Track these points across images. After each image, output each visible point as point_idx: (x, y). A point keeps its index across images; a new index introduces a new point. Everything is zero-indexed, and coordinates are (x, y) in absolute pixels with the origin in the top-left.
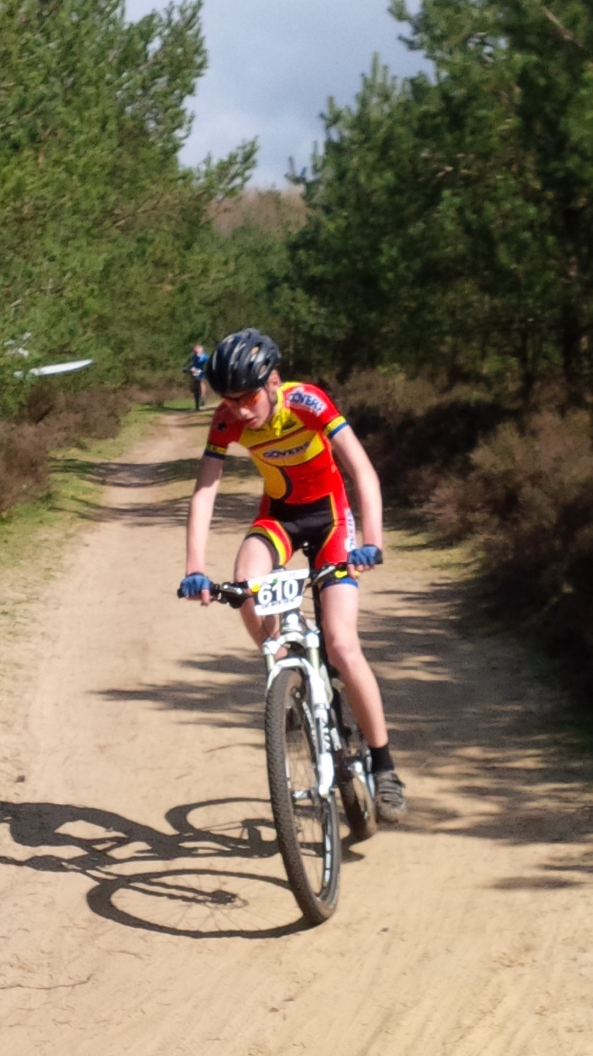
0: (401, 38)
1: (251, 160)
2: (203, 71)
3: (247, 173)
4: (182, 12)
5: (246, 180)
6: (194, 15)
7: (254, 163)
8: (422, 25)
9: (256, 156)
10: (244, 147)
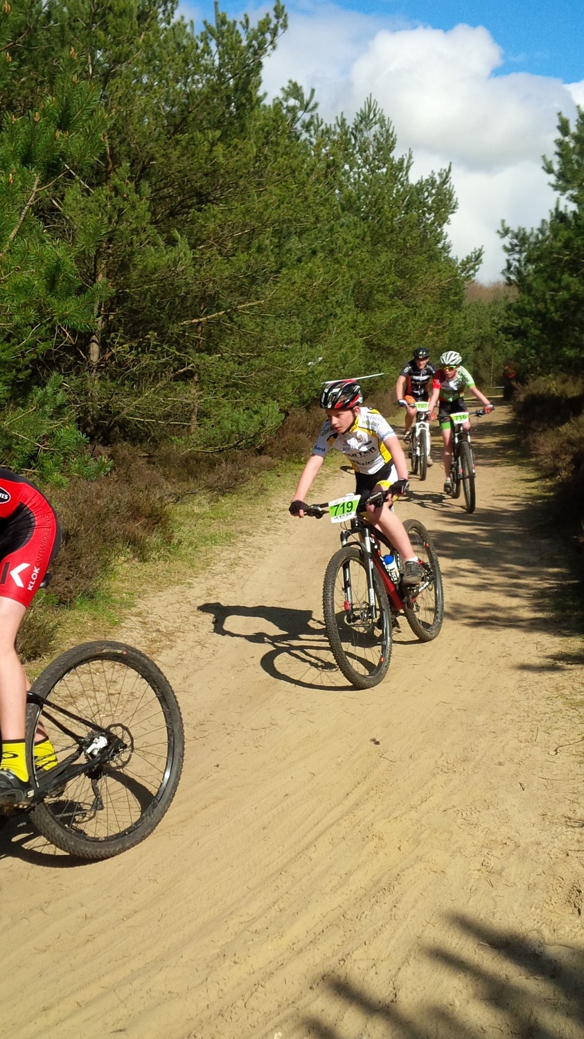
0: (549, 184)
1: (480, 259)
2: (455, 210)
3: (477, 267)
4: (440, 175)
5: (476, 271)
6: (447, 177)
7: (481, 261)
8: (561, 176)
9: (482, 257)
10: (474, 253)
